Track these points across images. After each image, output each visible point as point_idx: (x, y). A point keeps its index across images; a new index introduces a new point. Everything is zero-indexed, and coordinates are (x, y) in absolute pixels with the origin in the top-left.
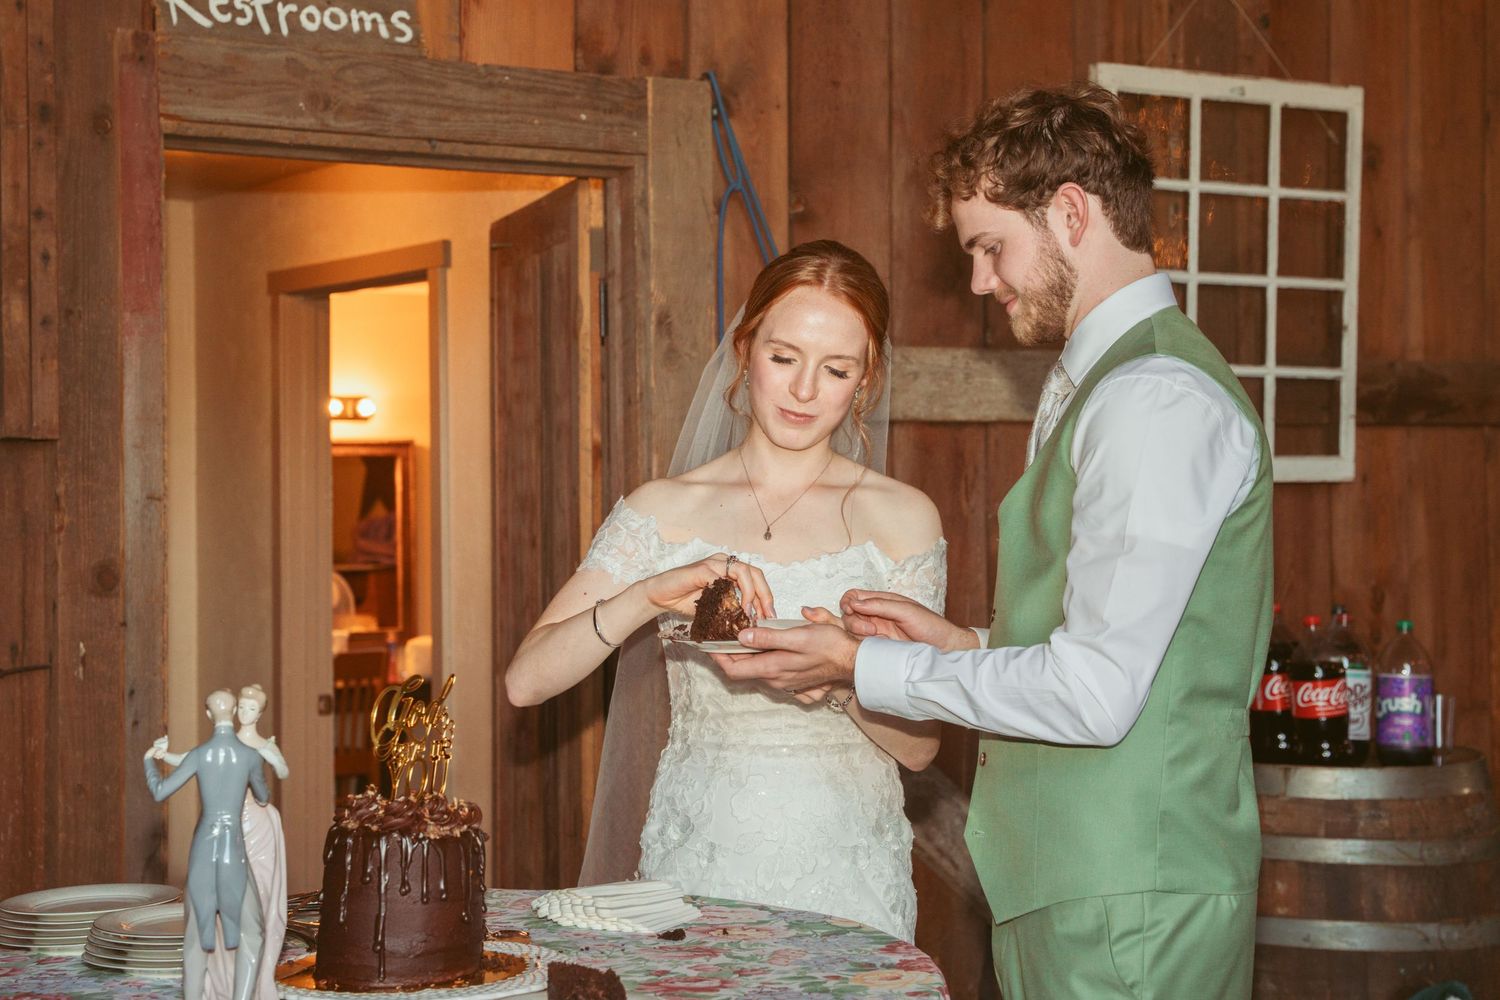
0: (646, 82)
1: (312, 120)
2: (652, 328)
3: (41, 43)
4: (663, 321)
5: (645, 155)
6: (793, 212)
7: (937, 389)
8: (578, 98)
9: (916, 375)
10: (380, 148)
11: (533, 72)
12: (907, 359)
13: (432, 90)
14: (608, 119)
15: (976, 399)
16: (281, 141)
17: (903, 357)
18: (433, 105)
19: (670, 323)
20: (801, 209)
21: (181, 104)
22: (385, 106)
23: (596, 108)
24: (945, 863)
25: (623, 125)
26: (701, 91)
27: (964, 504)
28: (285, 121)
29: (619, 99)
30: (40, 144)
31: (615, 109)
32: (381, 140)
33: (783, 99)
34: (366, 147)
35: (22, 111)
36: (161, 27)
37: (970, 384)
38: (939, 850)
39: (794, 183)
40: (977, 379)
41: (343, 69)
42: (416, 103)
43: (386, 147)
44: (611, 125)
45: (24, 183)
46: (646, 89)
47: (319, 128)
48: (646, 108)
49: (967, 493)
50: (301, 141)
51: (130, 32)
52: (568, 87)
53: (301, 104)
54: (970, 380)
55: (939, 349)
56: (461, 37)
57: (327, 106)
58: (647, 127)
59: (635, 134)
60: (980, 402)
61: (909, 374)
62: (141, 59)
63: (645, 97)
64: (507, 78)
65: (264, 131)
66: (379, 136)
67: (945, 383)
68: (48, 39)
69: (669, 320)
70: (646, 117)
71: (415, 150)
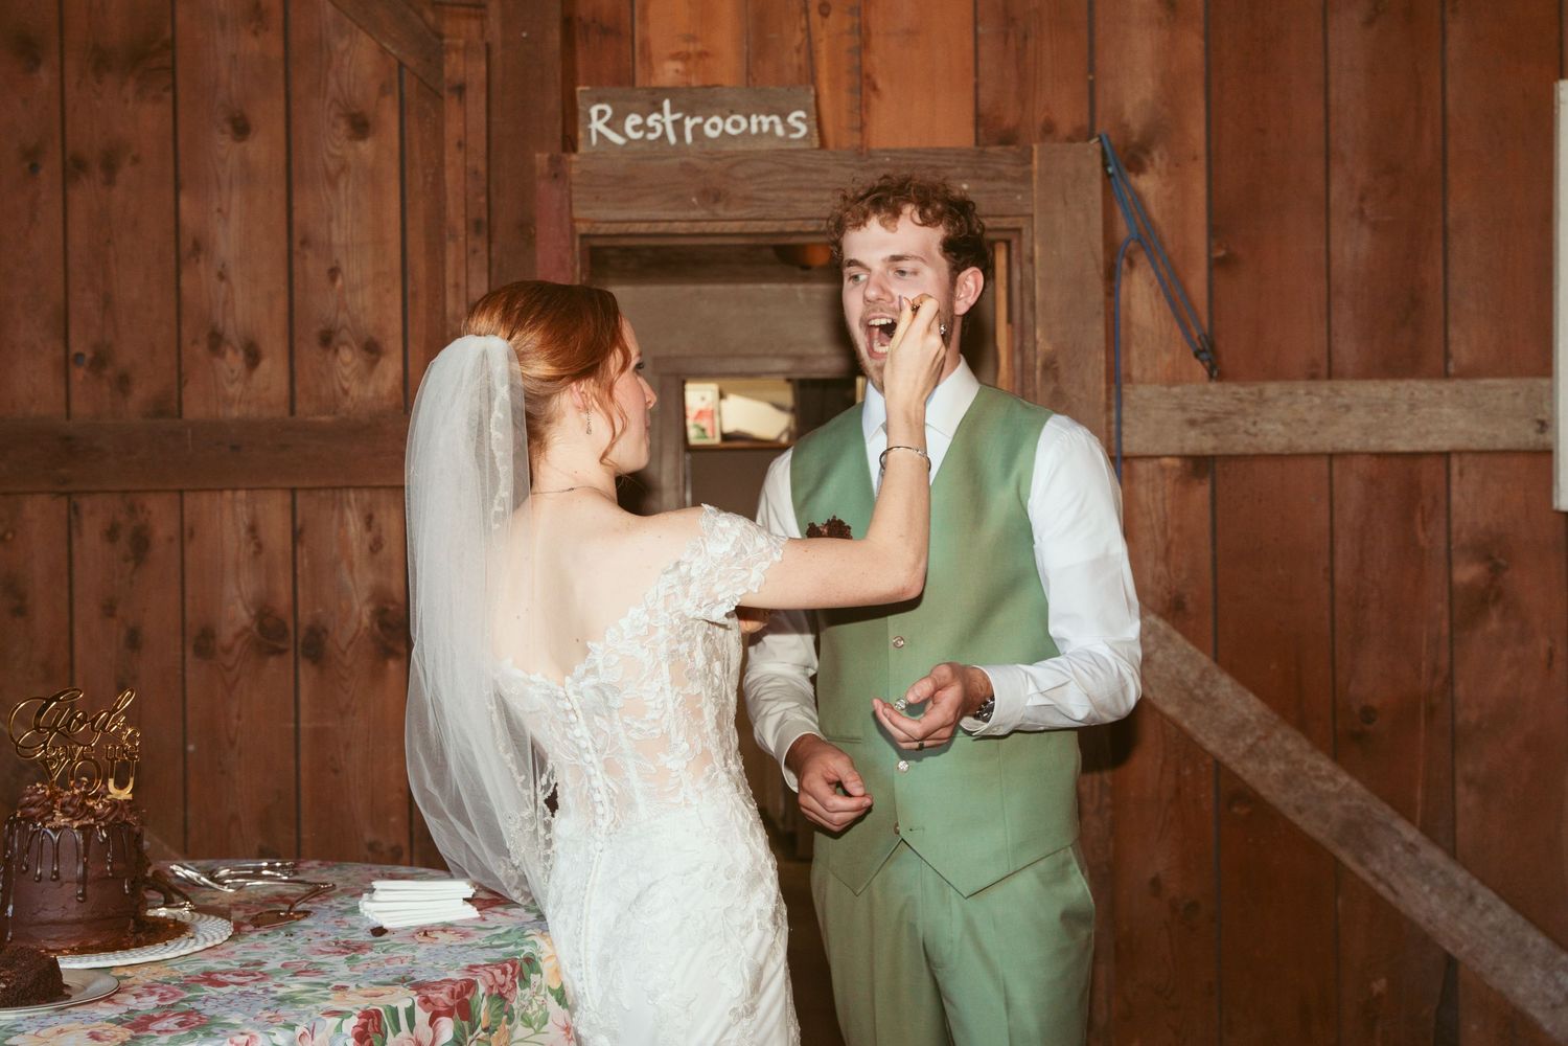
0: (1032, 150)
1: (704, 212)
2: (1038, 373)
3: (476, 172)
4: (1050, 367)
5: (1032, 216)
6: (1214, 255)
7: (1375, 421)
8: (959, 170)
9: (1348, 408)
10: (767, 230)
11: (915, 151)
12: (1337, 393)
13: (815, 176)
14: (990, 186)
15: (1423, 430)
16: (680, 231)
17: (1332, 390)
18: (814, 190)
19: (1056, 369)
20: (1221, 253)
21: (590, 209)
22: (771, 195)
23: (978, 177)
24: (1381, 888)
25: (1006, 190)
26: (1090, 152)
27: (1421, 536)
28: (681, 215)
29: (1003, 167)
30: (475, 251)
31: (1000, 176)
32: (769, 223)
33: (1201, 150)
34: (757, 230)
35: (461, 225)
36: (582, 149)
37: (1415, 414)
38: (1374, 874)
39: (1214, 231)
40: (1425, 410)
41: (732, 167)
42: (800, 189)
43: (774, 230)
44: (994, 191)
45: (463, 282)
46: (1031, 156)
47: (711, 217)
48: (1030, 173)
49: (1423, 522)
50: (697, 231)
51: (547, 155)
52: (949, 161)
53: (694, 200)
54: (1416, 411)
55: (1377, 382)
56: (862, 128)
57: (717, 200)
58: (1032, 190)
59: (1019, 197)
60: (1428, 433)
61: (1340, 407)
62: (556, 176)
63: (1030, 162)
64: (888, 159)
65: (666, 224)
66: (769, 220)
67: (1385, 415)
68: (482, 168)
69: (1054, 366)
70: (1031, 182)
71: (803, 229)
